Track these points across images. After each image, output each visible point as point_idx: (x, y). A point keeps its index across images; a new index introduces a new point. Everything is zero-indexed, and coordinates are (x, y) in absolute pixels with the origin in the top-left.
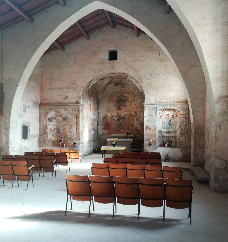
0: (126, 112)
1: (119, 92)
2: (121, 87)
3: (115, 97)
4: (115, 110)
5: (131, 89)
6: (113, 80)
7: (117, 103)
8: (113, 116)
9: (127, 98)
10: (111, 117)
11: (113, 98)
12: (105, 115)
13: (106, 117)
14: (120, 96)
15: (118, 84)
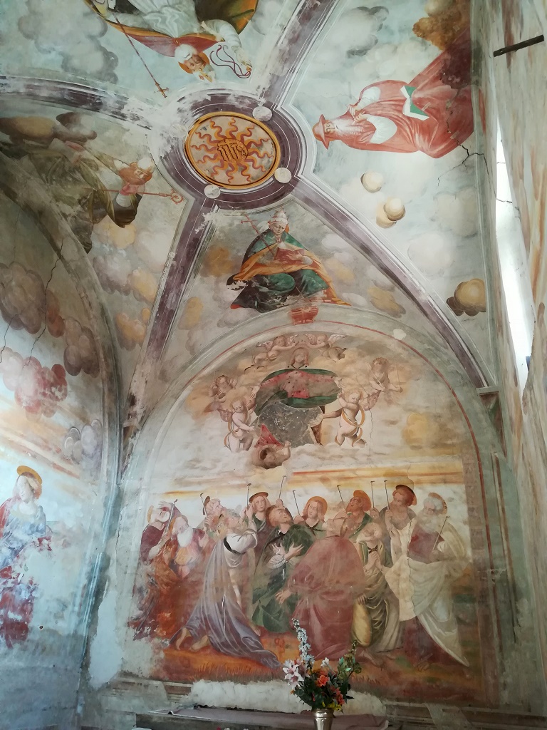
0: (324, 480)
1: (279, 351)
2: (290, 321)
3: (246, 383)
4: (241, 474)
5: (356, 326)
6: (204, 216)
7: (256, 421)
8: (222, 519)
9: (333, 381)
10: (207, 525)
11: (232, 387)
12: (164, 509)
13: (171, 528)
14: (278, 373)
15: (261, 290)
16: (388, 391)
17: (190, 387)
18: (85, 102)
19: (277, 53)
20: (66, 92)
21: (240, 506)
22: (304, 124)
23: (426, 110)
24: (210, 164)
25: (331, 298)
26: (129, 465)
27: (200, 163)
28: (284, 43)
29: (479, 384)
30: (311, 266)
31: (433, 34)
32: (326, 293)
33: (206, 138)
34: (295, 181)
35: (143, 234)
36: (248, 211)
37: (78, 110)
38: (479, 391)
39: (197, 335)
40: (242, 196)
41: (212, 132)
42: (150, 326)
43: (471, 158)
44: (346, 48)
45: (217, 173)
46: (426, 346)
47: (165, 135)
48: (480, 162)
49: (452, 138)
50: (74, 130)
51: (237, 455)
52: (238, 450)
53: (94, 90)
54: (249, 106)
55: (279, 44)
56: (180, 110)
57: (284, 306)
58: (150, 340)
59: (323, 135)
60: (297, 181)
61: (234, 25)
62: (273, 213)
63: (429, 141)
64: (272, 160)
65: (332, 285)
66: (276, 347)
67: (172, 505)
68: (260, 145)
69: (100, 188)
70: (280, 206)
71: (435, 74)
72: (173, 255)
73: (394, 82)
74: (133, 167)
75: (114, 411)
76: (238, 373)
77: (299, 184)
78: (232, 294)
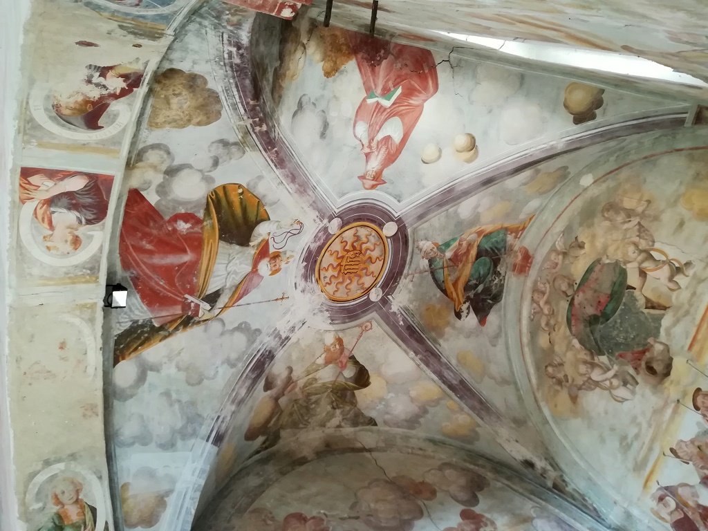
1: (547, 302)
2: (522, 278)
3: (564, 349)
4: (661, 403)
5: (558, 218)
6: (392, 311)
7: (610, 360)
8: (704, 448)
9: (604, 264)
10: (702, 468)
11: (561, 365)
12: (661, 499)
13: (686, 505)
14: (569, 314)
15: (479, 291)
16: (643, 215)
17: (542, 404)
18: (263, 364)
19: (296, 195)
20: (250, 374)
21: (698, 424)
22: (358, 195)
23: (394, 86)
24: (354, 286)
25: (518, 231)
26: (595, 505)
27: (349, 293)
28: (292, 187)
29: (681, 122)
30: (479, 236)
31: (338, 63)
32: (512, 233)
33: (332, 280)
34: (399, 221)
35: (384, 370)
36: (405, 271)
37: (266, 372)
38: (688, 124)
39: (494, 369)
40: (391, 271)
41: (331, 272)
42: (466, 409)
43: (452, 59)
44: (318, 137)
45: (363, 284)
46: (612, 159)
47: (315, 312)
48: (458, 52)
49: (426, 71)
50: (279, 383)
51: (638, 397)
52: (633, 393)
53: (259, 351)
54: (324, 234)
55: (291, 192)
56: (303, 291)
57: (504, 277)
58: (478, 415)
59: (374, 183)
60: (400, 219)
61: (263, 220)
62: (416, 251)
63: (420, 92)
64: (374, 233)
65: (506, 225)
66: (542, 303)
67: (661, 489)
68: (357, 238)
69: (330, 386)
70: (414, 242)
71: (369, 70)
72: (412, 354)
73: (360, 107)
74: (327, 350)
75: (531, 487)
76: (550, 351)
77: (403, 219)
78: (471, 320)
